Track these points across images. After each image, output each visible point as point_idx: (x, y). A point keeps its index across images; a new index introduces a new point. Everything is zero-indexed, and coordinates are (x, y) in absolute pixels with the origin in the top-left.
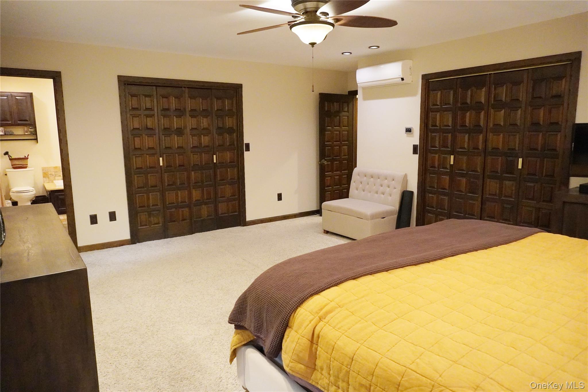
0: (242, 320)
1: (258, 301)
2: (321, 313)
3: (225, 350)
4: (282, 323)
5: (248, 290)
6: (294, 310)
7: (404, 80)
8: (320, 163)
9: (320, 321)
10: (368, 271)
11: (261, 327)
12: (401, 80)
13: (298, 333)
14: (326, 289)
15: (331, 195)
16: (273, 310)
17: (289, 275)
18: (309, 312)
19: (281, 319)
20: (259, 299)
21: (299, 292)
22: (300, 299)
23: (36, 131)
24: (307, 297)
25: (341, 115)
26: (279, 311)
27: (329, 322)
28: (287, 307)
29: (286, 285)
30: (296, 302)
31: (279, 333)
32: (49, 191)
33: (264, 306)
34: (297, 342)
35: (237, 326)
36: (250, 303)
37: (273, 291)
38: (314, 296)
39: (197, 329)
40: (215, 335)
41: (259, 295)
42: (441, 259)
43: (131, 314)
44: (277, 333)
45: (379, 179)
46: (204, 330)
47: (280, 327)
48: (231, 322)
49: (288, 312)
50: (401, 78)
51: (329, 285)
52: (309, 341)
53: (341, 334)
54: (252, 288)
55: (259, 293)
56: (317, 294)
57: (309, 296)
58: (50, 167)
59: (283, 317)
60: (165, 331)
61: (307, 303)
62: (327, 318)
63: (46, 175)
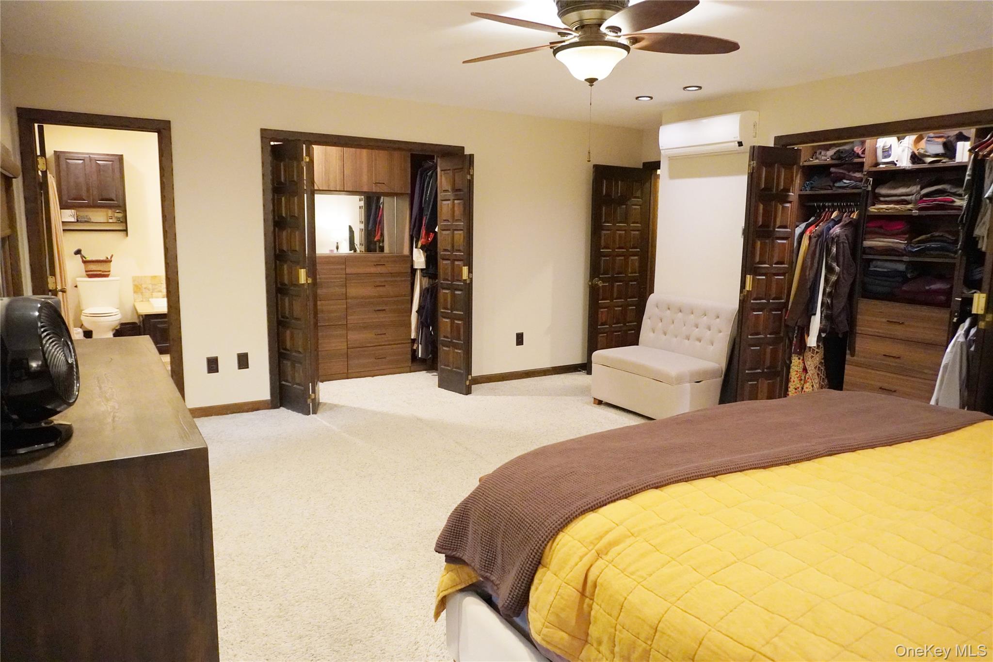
0: (459, 548)
1: (488, 516)
2: (601, 545)
3: (425, 595)
4: (530, 557)
5: (472, 497)
6: (552, 537)
7: (742, 145)
8: (590, 283)
9: (598, 559)
10: (683, 474)
11: (493, 561)
12: (737, 145)
13: (558, 577)
14: (609, 503)
15: (607, 339)
16: (515, 533)
17: (544, 475)
18: (579, 541)
19: (529, 551)
20: (490, 513)
21: (562, 505)
22: (564, 518)
23: (125, 217)
24: (576, 516)
25: (629, 203)
26: (525, 536)
27: (614, 560)
28: (540, 530)
29: (538, 493)
30: (556, 522)
31: (524, 574)
32: (142, 315)
33: (499, 526)
34: (557, 592)
35: (450, 557)
36: (473, 520)
37: (515, 500)
38: (587, 514)
39: (379, 557)
40: (408, 569)
41: (491, 507)
42: (809, 459)
43: (270, 526)
44: (522, 574)
45: (692, 315)
46: (390, 559)
47: (528, 565)
48: (440, 550)
49: (542, 539)
50: (739, 142)
51: (614, 496)
52: (578, 591)
53: (636, 583)
54: (478, 494)
55: (491, 504)
56: (592, 511)
57: (579, 514)
58: (145, 277)
59: (533, 548)
60: (324, 557)
61: (576, 526)
62: (610, 554)
63: (138, 289)
